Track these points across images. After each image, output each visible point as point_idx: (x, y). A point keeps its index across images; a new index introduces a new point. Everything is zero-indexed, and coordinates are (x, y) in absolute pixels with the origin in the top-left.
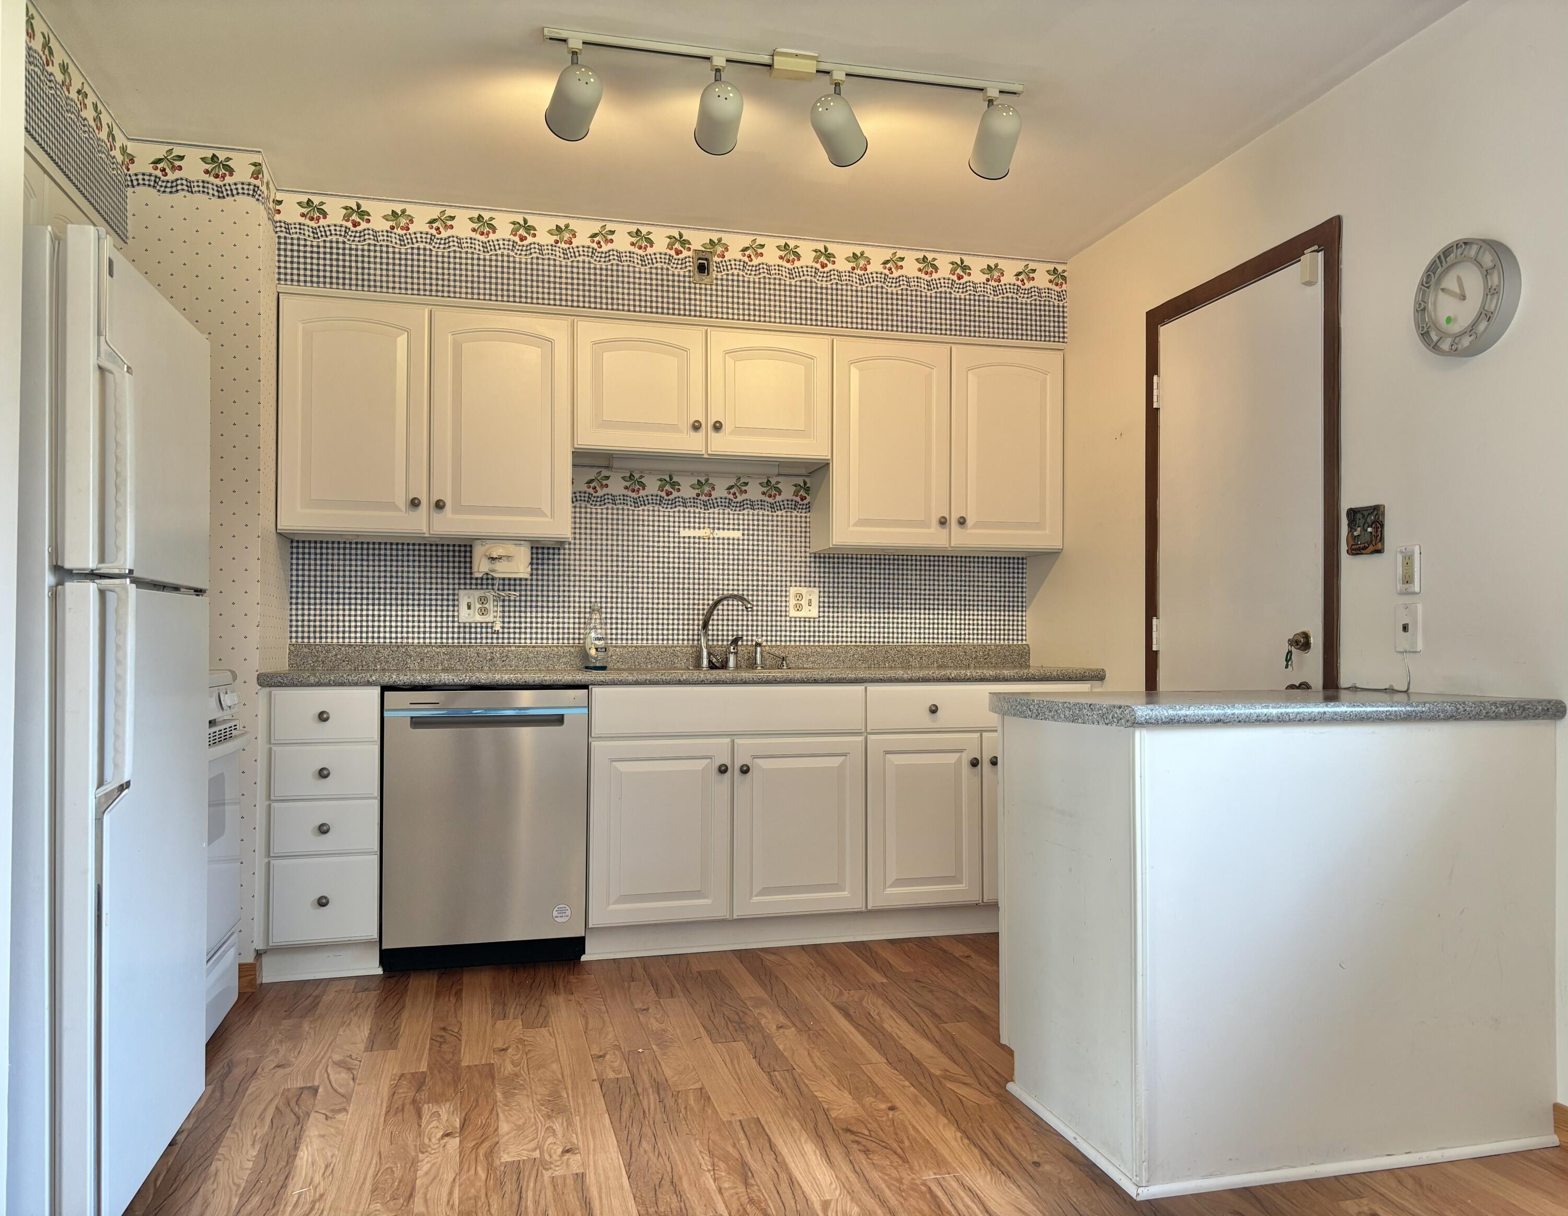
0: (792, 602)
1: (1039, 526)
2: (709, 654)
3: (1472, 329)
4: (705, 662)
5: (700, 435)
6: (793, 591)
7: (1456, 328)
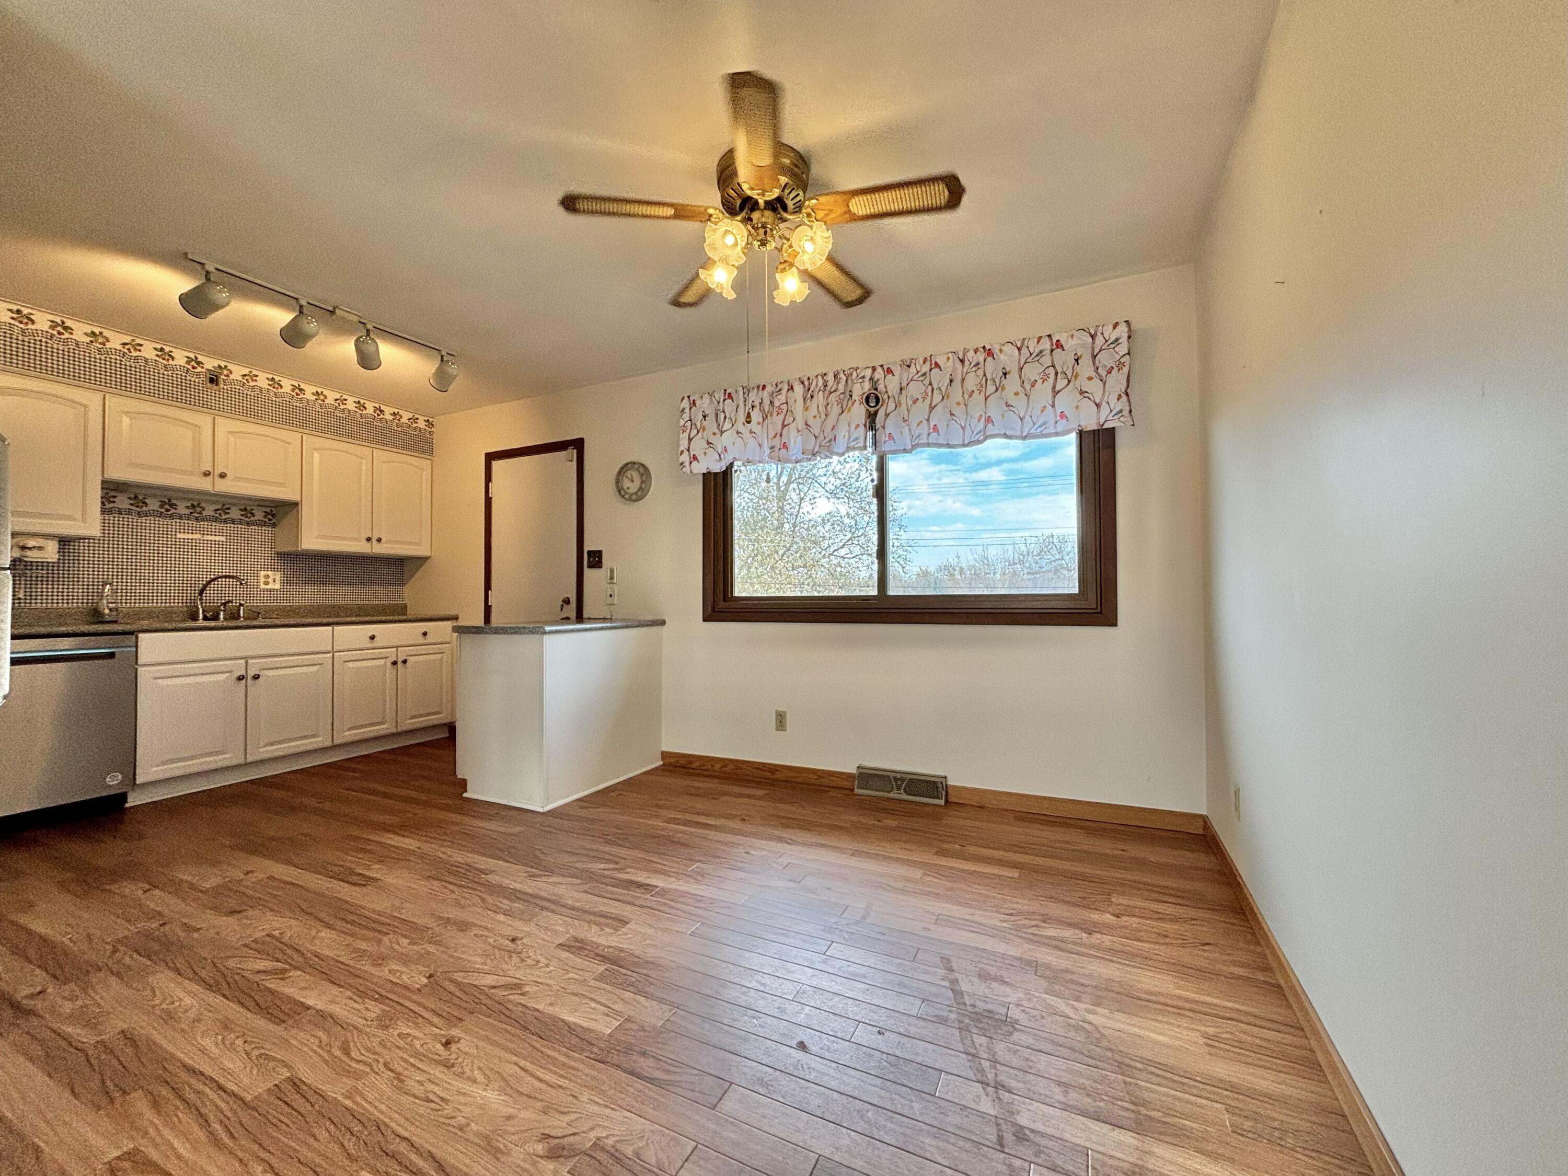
0: (262, 580)
1: (419, 544)
2: (204, 611)
3: (636, 493)
4: (201, 616)
5: (209, 479)
6: (262, 573)
7: (630, 491)
